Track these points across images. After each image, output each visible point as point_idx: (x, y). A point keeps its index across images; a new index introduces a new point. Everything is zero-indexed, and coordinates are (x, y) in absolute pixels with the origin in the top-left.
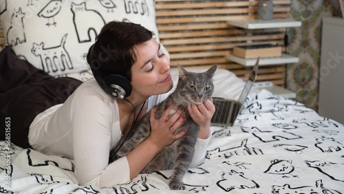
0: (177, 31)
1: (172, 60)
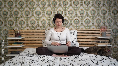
0: (83, 39)
1: (79, 45)
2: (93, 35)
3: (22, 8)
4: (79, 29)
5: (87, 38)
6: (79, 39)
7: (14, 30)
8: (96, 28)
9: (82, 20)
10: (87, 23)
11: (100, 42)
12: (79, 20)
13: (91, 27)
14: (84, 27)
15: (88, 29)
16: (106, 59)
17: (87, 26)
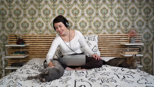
2: (118, 42)
3: (25, 6)
5: (110, 46)
6: (100, 46)
7: (14, 35)
8: (123, 32)
9: (104, 21)
10: (112, 26)
11: (127, 51)
13: (116, 31)
14: (107, 31)
15: (112, 33)
16: (134, 73)
17: (111, 30)
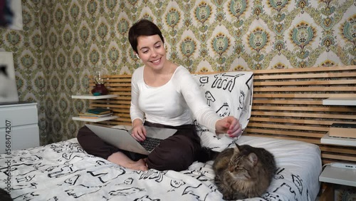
4: (266, 65)
8: (344, 59)
9: (279, 29)
12: (268, 31)
15: (301, 65)
